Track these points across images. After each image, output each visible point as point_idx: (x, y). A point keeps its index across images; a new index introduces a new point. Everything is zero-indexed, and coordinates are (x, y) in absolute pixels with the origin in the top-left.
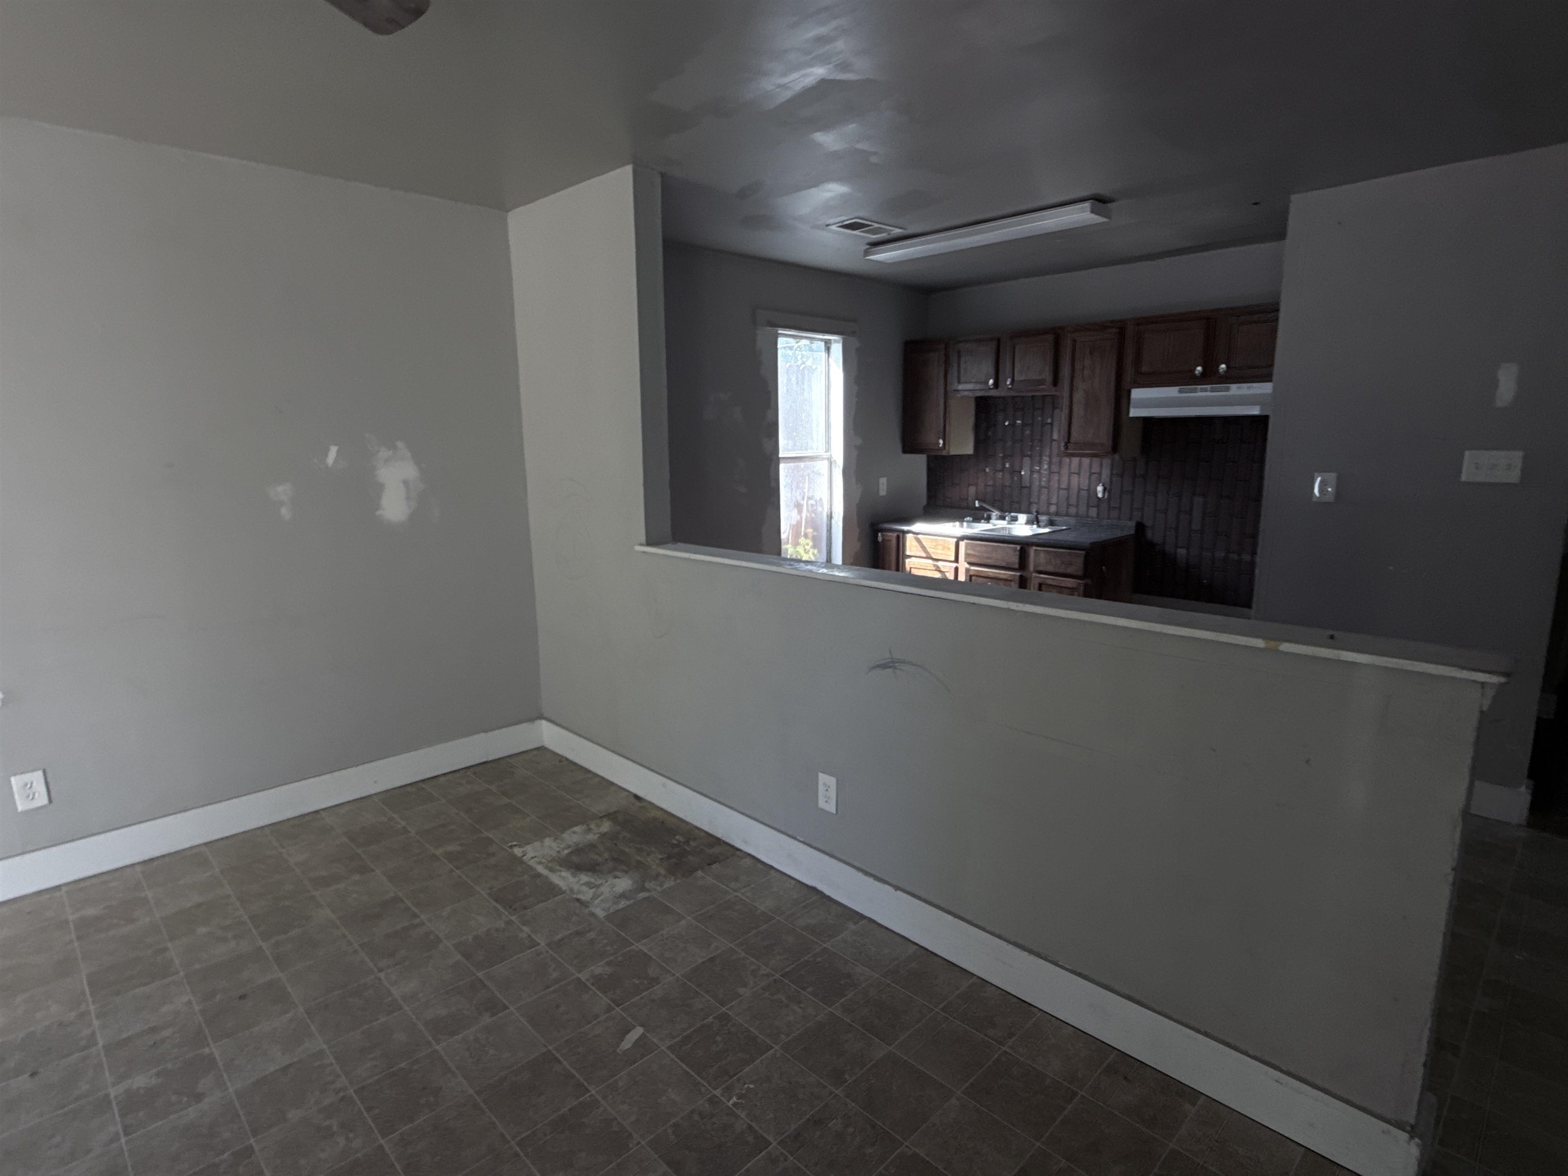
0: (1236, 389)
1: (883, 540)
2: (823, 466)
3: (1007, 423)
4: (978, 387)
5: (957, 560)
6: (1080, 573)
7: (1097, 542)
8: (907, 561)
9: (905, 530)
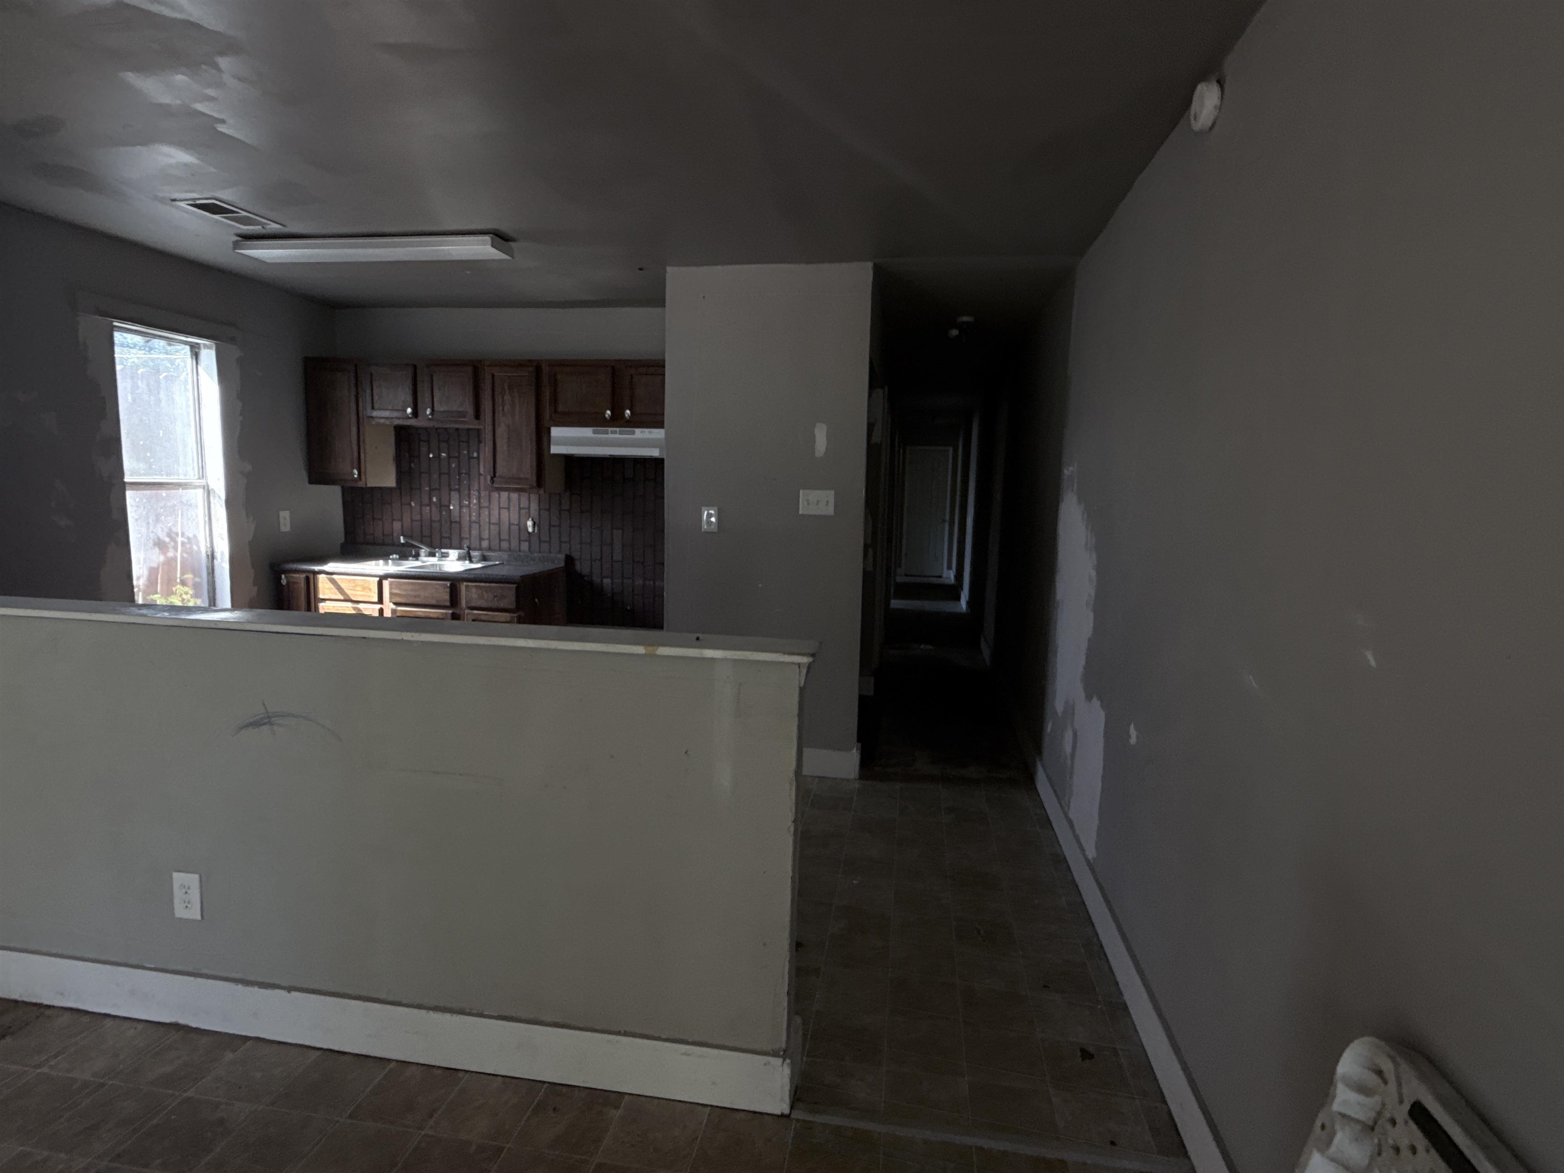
0: (640, 433)
1: (288, 583)
2: (197, 496)
3: (431, 456)
4: (395, 414)
5: (381, 601)
6: (513, 606)
7: (528, 575)
8: (321, 605)
9: (316, 570)
